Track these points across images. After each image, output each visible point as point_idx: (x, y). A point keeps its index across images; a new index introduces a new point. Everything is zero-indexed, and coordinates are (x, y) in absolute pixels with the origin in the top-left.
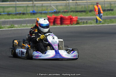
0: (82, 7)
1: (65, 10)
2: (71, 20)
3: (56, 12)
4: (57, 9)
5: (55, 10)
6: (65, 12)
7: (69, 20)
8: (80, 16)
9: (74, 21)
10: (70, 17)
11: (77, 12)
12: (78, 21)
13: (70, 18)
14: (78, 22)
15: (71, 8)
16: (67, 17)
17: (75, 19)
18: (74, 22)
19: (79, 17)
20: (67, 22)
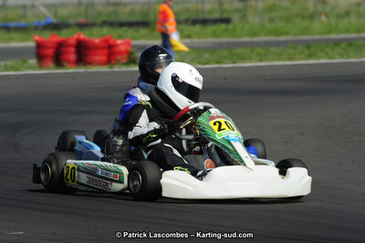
0: (132, 12)
1: (81, 20)
2: (111, 52)
4: (55, 15)
5: (49, 21)
6: (82, 26)
7: (105, 51)
8: (134, 38)
9: (120, 53)
10: (107, 41)
11: (122, 25)
12: (133, 53)
13: (106, 44)
14: (132, 57)
15: (99, 14)
16: (97, 41)
17: (122, 48)
18: (119, 57)
19: (135, 42)
20: (98, 58)
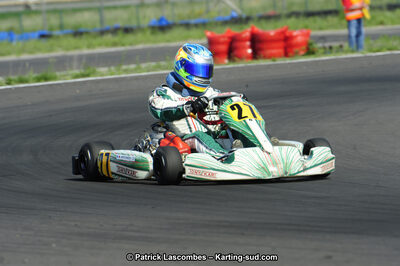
1: (270, 11)
2: (287, 44)
3: (237, 21)
4: (242, 9)
5: (235, 14)
6: (268, 18)
7: (281, 44)
9: (298, 45)
10: (283, 32)
11: (310, 14)
12: (311, 44)
13: (282, 37)
14: (311, 47)
15: (292, 4)
16: (272, 33)
17: (300, 39)
18: (296, 50)
19: (314, 33)
20: (273, 51)
